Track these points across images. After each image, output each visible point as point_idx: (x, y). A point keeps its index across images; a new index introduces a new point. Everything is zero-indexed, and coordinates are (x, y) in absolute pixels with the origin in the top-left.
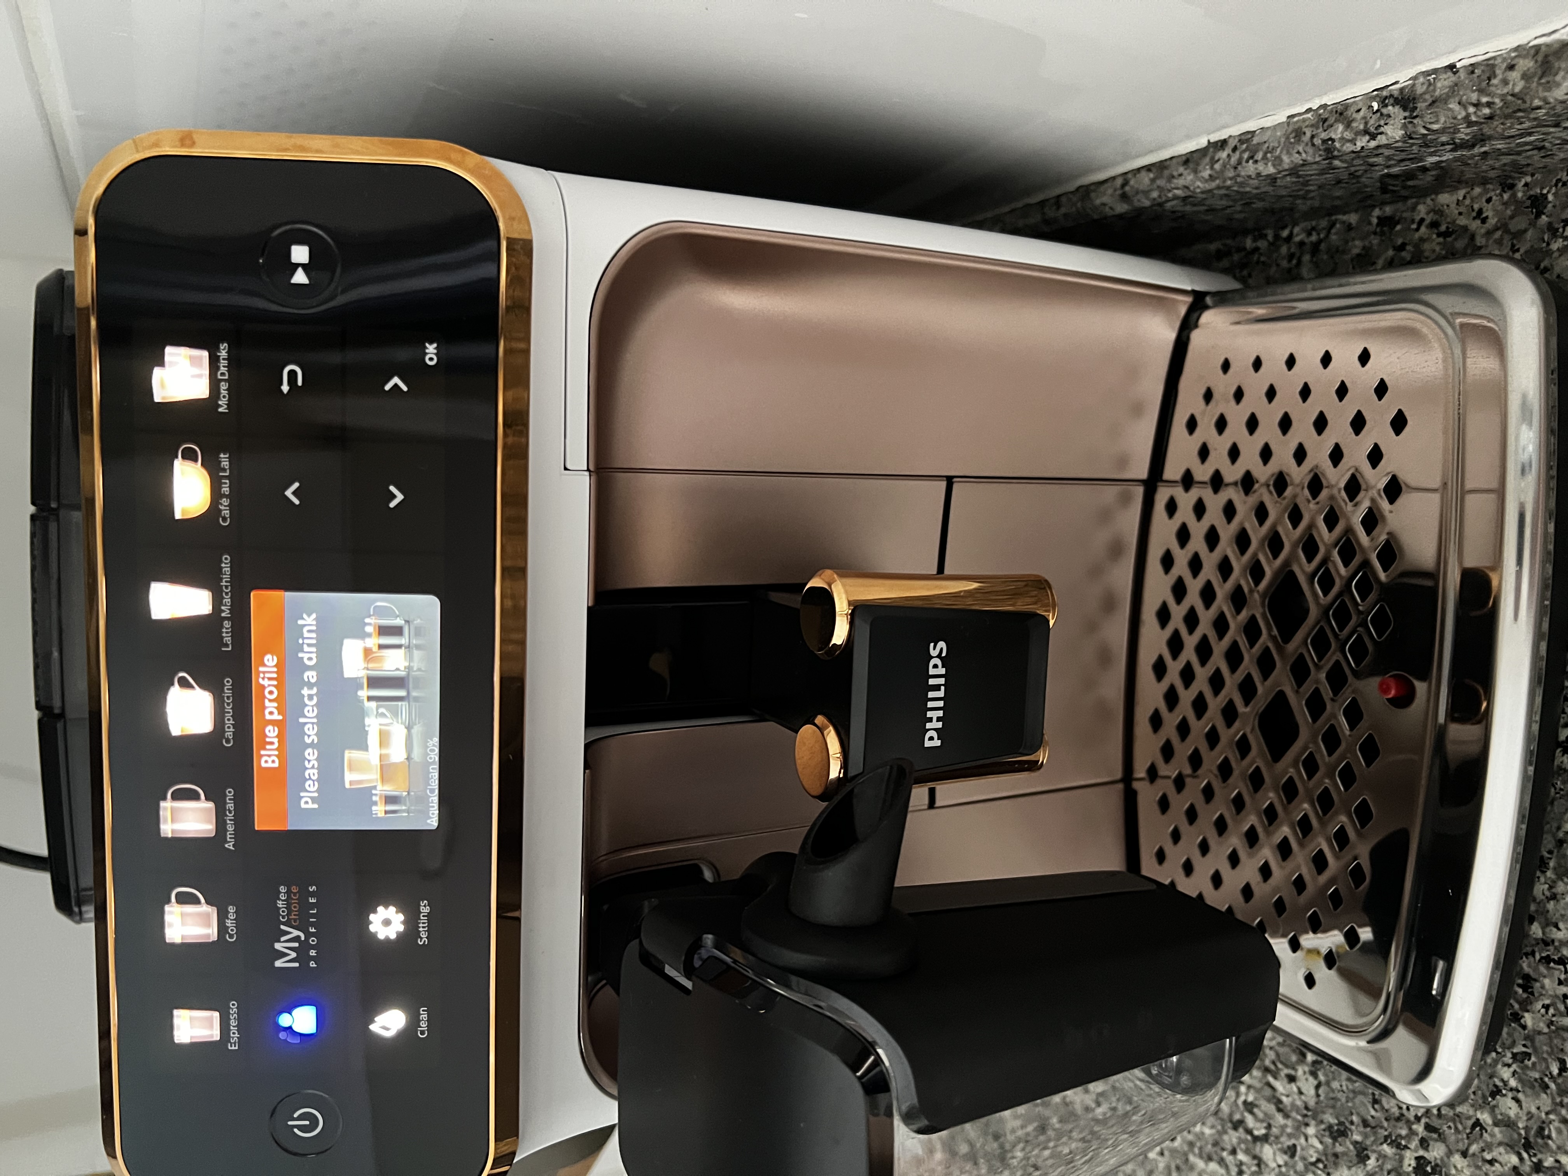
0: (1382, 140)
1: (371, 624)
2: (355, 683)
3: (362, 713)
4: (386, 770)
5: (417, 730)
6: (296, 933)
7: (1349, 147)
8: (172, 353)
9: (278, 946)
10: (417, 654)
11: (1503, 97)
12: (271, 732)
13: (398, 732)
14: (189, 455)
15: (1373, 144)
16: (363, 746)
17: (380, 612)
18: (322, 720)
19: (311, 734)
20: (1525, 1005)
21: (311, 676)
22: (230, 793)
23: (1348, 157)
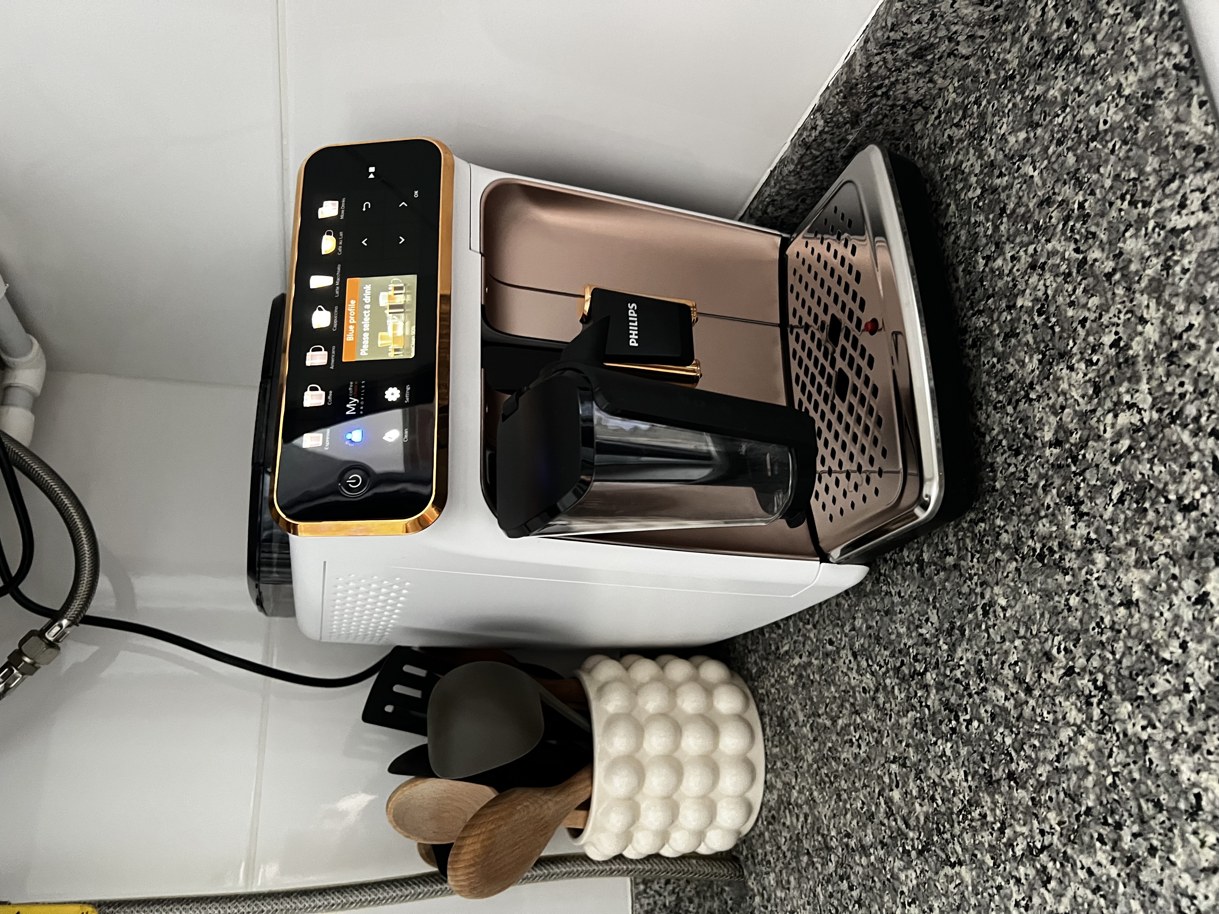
0: (819, 129)
1: (391, 287)
2: (384, 308)
3: (386, 318)
4: (395, 338)
5: (407, 323)
6: (355, 400)
7: (811, 139)
8: (325, 203)
9: (348, 406)
10: (408, 296)
11: (844, 85)
12: (351, 328)
13: (400, 324)
14: (329, 234)
16: (386, 330)
17: (394, 282)
18: (371, 323)
19: (366, 327)
21: (367, 307)
22: (334, 348)
23: (815, 145)
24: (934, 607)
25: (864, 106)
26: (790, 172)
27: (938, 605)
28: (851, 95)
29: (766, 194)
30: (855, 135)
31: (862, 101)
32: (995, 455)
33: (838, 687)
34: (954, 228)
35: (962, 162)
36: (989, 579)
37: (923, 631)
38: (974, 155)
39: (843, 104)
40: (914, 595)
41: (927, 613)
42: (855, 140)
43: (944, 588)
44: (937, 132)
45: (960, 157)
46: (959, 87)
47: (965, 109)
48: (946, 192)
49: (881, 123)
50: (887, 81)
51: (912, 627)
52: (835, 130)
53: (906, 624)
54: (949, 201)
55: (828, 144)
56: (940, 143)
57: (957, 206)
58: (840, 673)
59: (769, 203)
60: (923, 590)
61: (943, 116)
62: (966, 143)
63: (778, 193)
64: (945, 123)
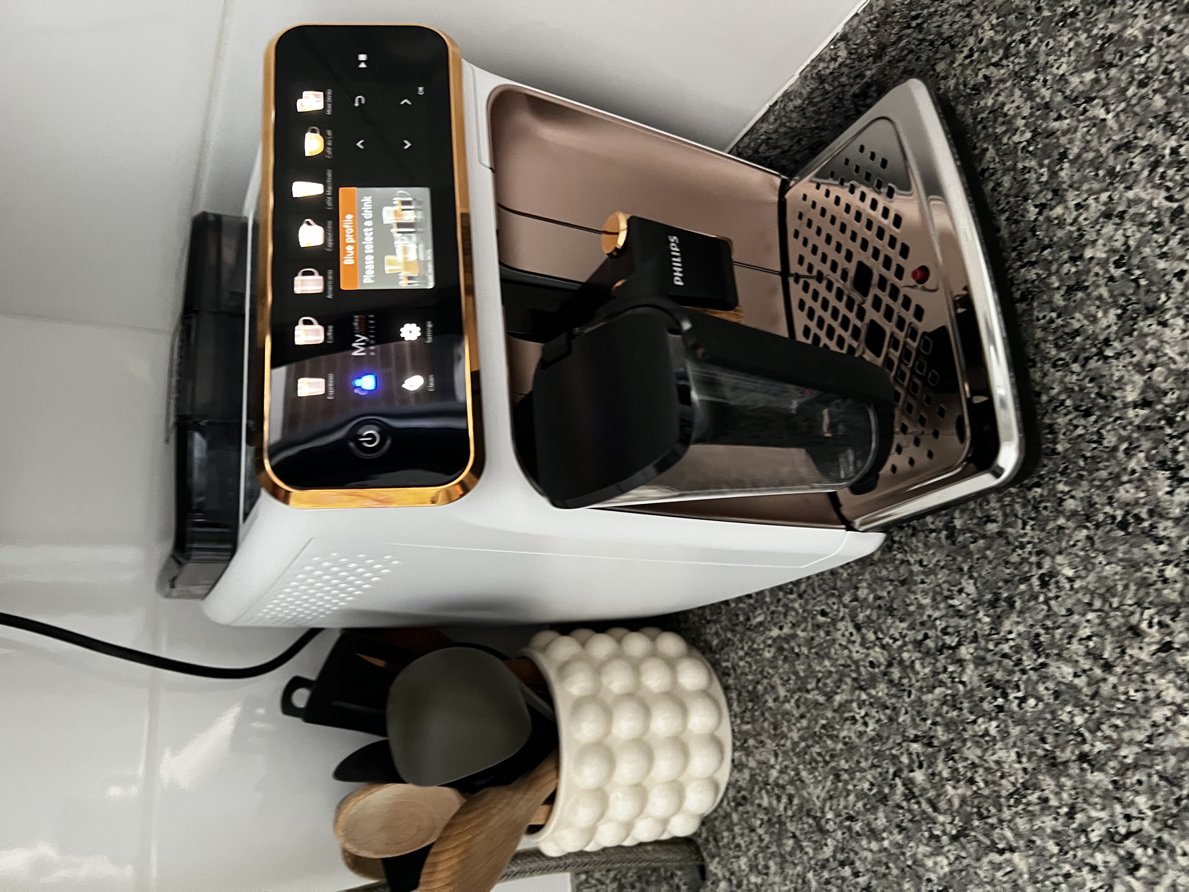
0: (840, 60)
1: (397, 200)
2: (390, 226)
3: (393, 239)
4: (407, 264)
5: (421, 246)
6: (364, 338)
7: (828, 71)
8: (305, 94)
9: (354, 345)
10: (420, 213)
11: (879, 12)
12: (350, 248)
13: (412, 247)
14: (314, 131)
15: (837, 64)
16: (394, 253)
17: (401, 195)
18: (375, 242)
19: (369, 248)
20: (1055, 442)
21: (369, 223)
22: (330, 272)
23: (830, 79)
24: (971, 577)
25: (893, 38)
26: (795, 107)
27: (975, 575)
28: (885, 23)
29: (762, 131)
30: (874, 71)
31: (893, 31)
32: (1055, 416)
33: (834, 662)
34: (993, 174)
35: (1003, 104)
36: (1049, 547)
37: (955, 602)
38: (1021, 96)
39: (873, 33)
40: (942, 564)
41: (960, 583)
42: (873, 76)
43: (985, 557)
44: (968, 72)
45: (1001, 99)
46: (998, 25)
47: (1008, 47)
48: (982, 136)
49: (904, 59)
50: (925, 12)
51: (939, 598)
52: (857, 63)
53: (931, 594)
54: (985, 145)
55: (844, 79)
56: (972, 83)
57: (997, 150)
58: (837, 646)
59: (763, 141)
60: (954, 559)
61: (976, 55)
62: (1009, 84)
63: (776, 131)
64: (979, 62)
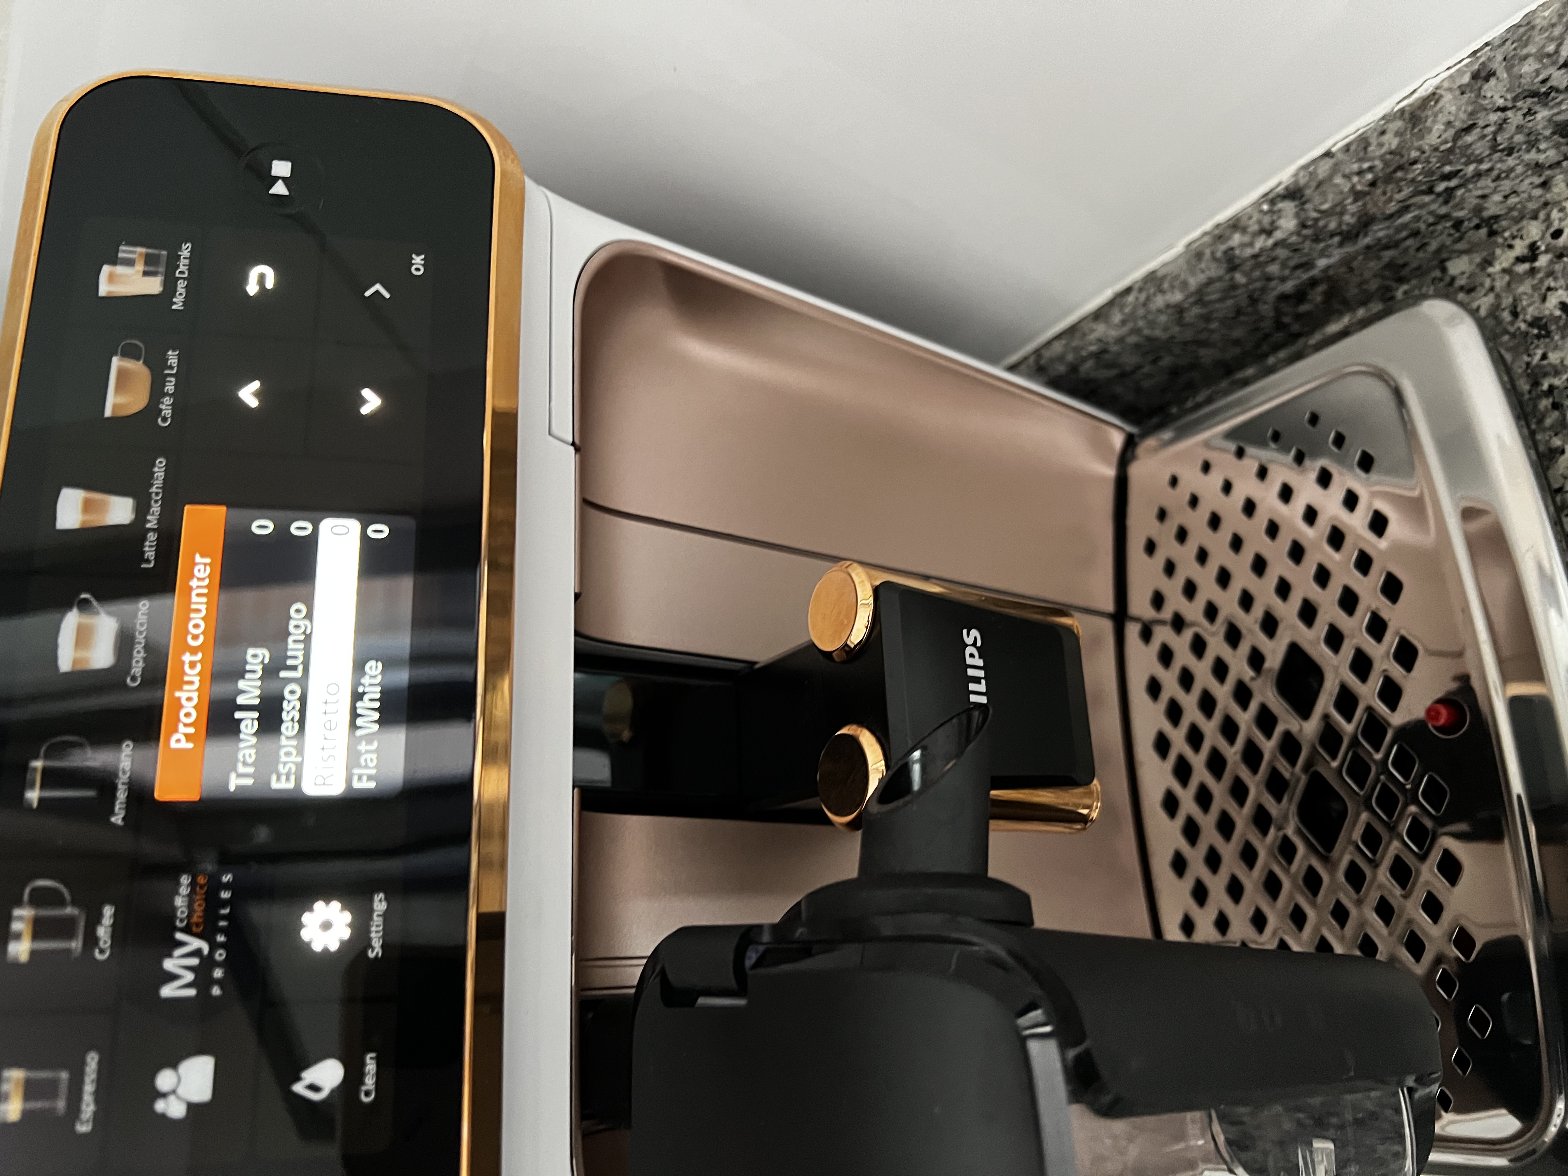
0: (1278, 235)
7: (1249, 252)
8: (126, 251)
9: (169, 965)
14: (130, 352)
15: (1270, 242)
22: (127, 747)
25: (1392, 207)
26: (1167, 306)
30: (1332, 261)
31: (1399, 197)
42: (1328, 267)
44: (1525, 288)
49: (1396, 245)
50: (1471, 168)
52: (1307, 244)
55: (1274, 269)
56: (1531, 313)
59: (1091, 354)
61: (1543, 261)
64: (1551, 274)
